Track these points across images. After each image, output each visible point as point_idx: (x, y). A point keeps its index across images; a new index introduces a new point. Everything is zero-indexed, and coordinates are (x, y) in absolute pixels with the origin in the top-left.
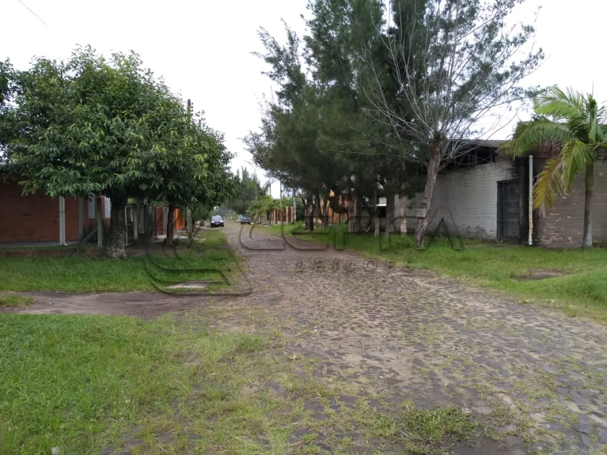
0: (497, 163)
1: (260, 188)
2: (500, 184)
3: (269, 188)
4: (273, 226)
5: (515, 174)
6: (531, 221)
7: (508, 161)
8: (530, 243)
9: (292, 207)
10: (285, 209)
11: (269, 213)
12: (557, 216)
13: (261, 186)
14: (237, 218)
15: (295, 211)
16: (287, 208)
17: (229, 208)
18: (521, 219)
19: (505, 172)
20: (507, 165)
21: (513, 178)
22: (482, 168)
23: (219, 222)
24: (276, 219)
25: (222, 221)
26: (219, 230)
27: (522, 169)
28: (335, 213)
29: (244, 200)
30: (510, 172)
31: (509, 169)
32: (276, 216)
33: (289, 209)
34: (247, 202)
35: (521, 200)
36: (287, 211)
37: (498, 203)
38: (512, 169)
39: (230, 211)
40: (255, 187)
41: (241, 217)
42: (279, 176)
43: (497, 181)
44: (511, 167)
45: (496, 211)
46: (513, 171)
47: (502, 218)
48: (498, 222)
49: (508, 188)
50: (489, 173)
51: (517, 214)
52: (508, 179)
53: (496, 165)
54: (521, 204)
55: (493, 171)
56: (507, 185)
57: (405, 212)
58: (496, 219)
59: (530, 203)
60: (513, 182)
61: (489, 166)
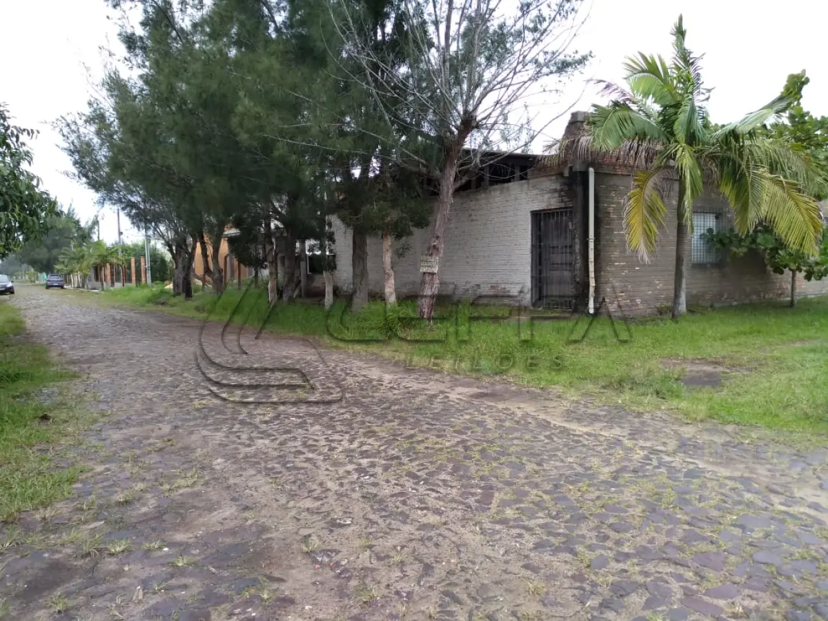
0: (531, 181)
1: (80, 228)
2: (537, 216)
3: (96, 227)
4: (108, 291)
5: (566, 199)
6: (592, 275)
7: (554, 178)
8: (592, 311)
9: (142, 260)
10: (129, 263)
11: (97, 269)
12: (623, 266)
13: (83, 224)
14: (37, 278)
15: (148, 265)
16: (133, 260)
17: (23, 263)
18: (577, 272)
19: (546, 196)
20: (550, 184)
21: (563, 205)
22: (502, 191)
23: (4, 286)
24: (112, 279)
25: (10, 285)
26: (5, 301)
27: (579, 189)
28: (242, 266)
29: (49, 249)
30: (556, 195)
31: (555, 191)
32: (112, 275)
33: (138, 262)
34: (55, 252)
35: (577, 241)
36: (133, 265)
37: (532, 246)
38: (562, 190)
39: (25, 266)
40: (72, 225)
41: (44, 277)
42: (122, 202)
43: (532, 212)
44: (558, 187)
45: (530, 260)
46: (563, 193)
47: (540, 272)
48: (532, 277)
49: (552, 221)
50: (516, 199)
51: (571, 264)
52: (553, 207)
53: (528, 184)
54: (577, 247)
55: (524, 195)
56: (549, 217)
57: (392, 262)
58: (530, 274)
59: (591, 245)
60: (562, 213)
61: (515, 187)
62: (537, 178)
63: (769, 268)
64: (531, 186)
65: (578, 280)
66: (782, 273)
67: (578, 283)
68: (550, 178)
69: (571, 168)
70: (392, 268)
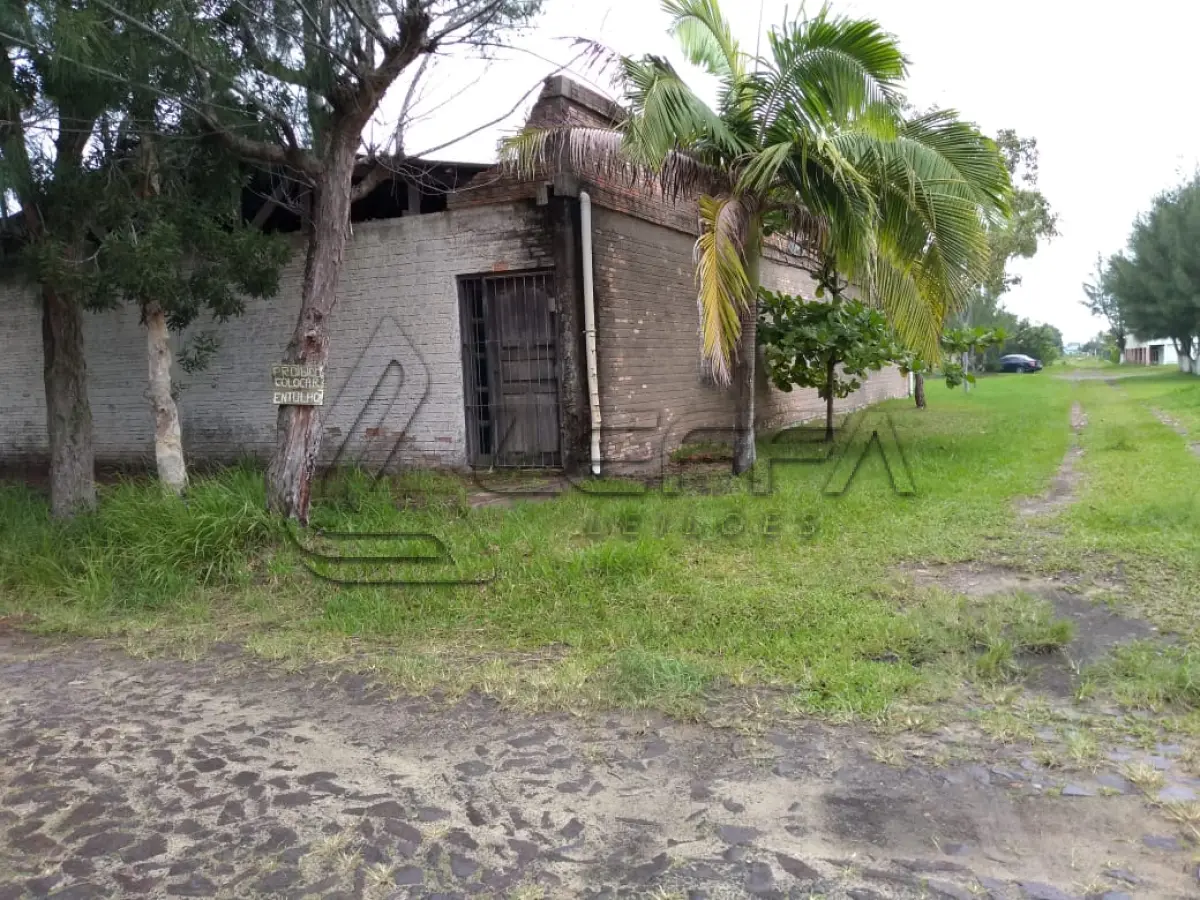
0: (455, 214)
2: (470, 286)
5: (538, 252)
6: (595, 401)
7: (510, 208)
8: (597, 470)
12: (629, 383)
18: (573, 397)
19: (493, 246)
21: (533, 264)
22: (384, 233)
30: (518, 243)
31: (514, 235)
35: (568, 335)
37: (464, 346)
38: (529, 234)
43: (458, 276)
44: (521, 228)
45: (460, 373)
46: (531, 240)
47: (485, 398)
48: (467, 409)
49: (505, 297)
50: (419, 251)
51: (555, 381)
52: (510, 268)
53: (449, 220)
54: (570, 348)
55: (438, 243)
56: (500, 288)
57: (173, 385)
58: (461, 401)
59: (591, 343)
60: (529, 279)
61: (414, 225)
62: (472, 207)
63: (770, 382)
64: (454, 223)
65: (574, 410)
66: (789, 389)
67: (575, 417)
68: (500, 208)
69: (551, 189)
70: (174, 396)
